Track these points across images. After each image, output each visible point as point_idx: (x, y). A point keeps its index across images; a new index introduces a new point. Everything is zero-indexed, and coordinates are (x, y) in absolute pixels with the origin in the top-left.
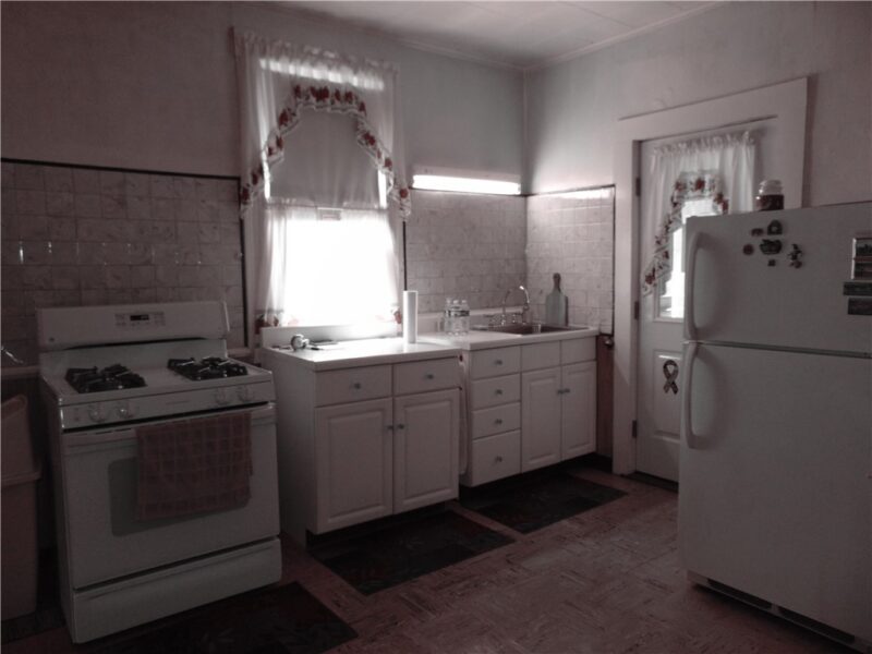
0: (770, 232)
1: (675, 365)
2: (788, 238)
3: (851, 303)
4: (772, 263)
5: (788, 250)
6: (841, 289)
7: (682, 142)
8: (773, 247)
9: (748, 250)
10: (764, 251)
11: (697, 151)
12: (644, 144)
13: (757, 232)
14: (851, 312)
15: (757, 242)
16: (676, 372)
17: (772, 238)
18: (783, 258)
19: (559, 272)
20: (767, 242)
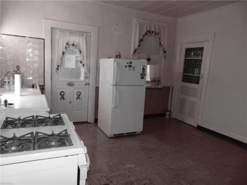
0: (130, 63)
1: (64, 92)
2: (132, 65)
3: (141, 77)
4: (130, 69)
5: (132, 67)
6: (140, 75)
7: (68, 32)
8: (130, 66)
9: (126, 67)
10: (129, 67)
11: (72, 36)
12: (53, 29)
13: (128, 63)
14: (141, 78)
15: (128, 65)
16: (64, 94)
17: (130, 65)
18: (132, 68)
19: (19, 65)
20: (129, 65)
